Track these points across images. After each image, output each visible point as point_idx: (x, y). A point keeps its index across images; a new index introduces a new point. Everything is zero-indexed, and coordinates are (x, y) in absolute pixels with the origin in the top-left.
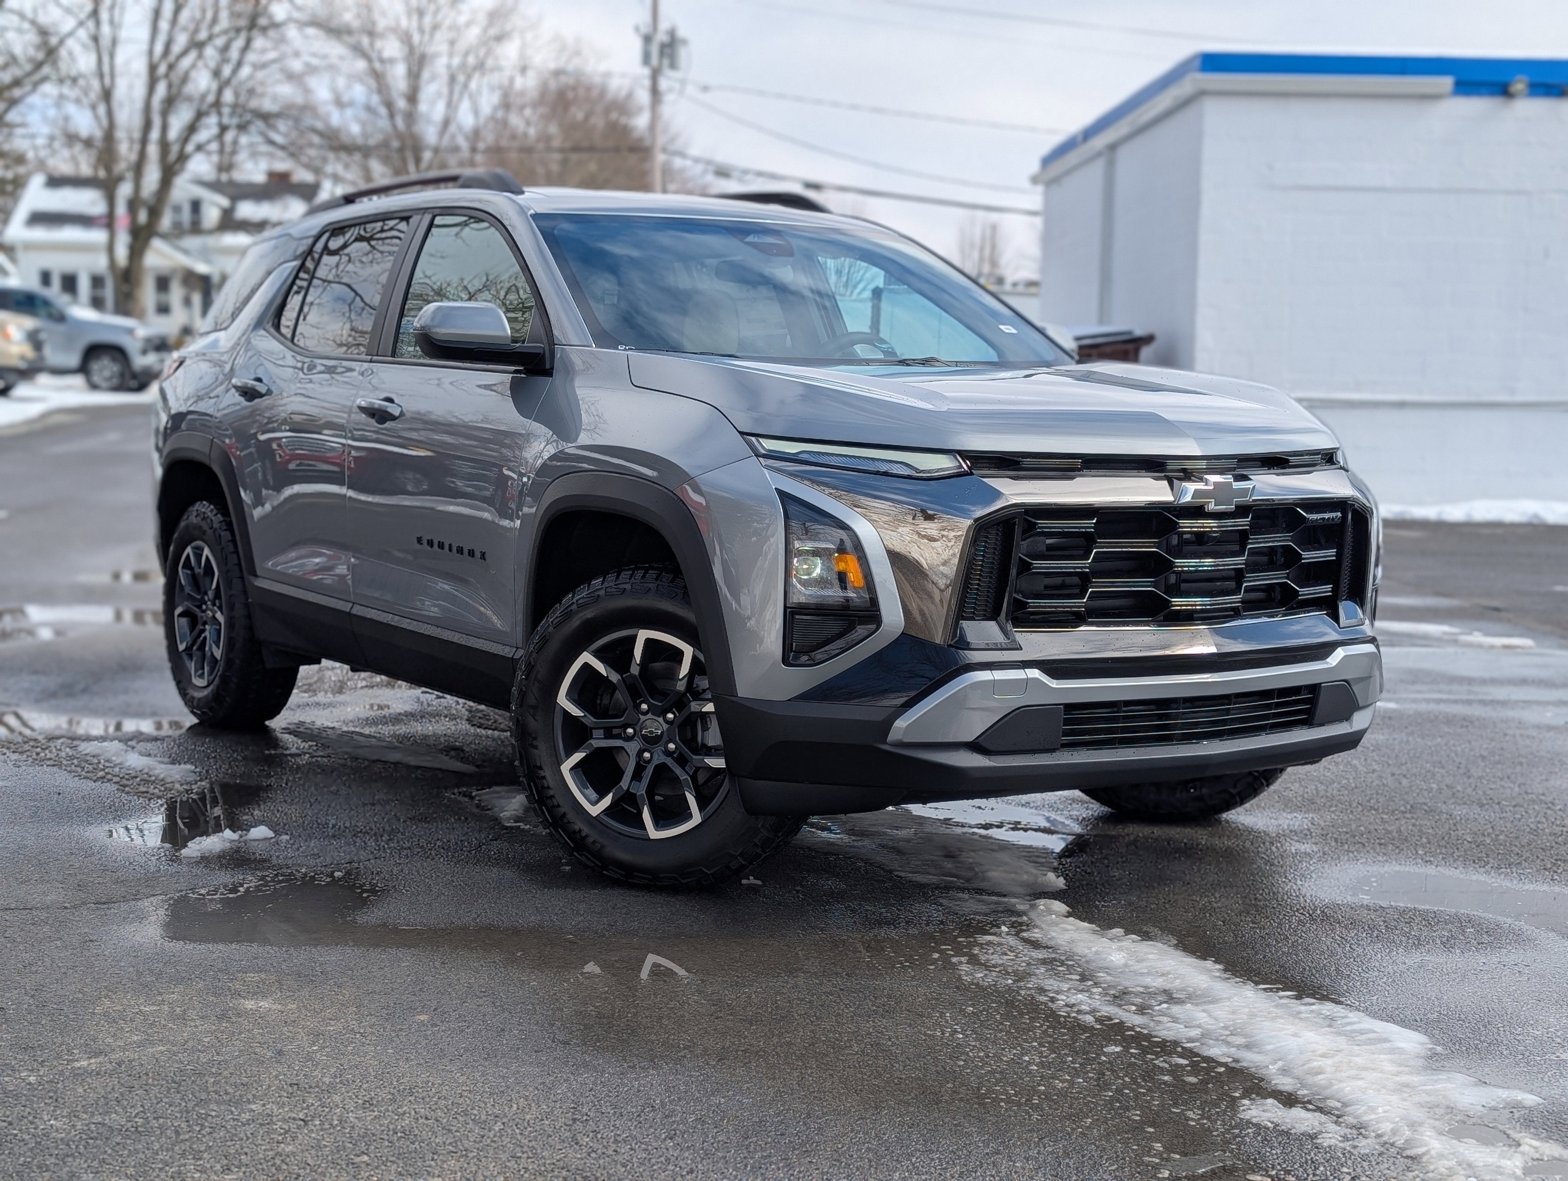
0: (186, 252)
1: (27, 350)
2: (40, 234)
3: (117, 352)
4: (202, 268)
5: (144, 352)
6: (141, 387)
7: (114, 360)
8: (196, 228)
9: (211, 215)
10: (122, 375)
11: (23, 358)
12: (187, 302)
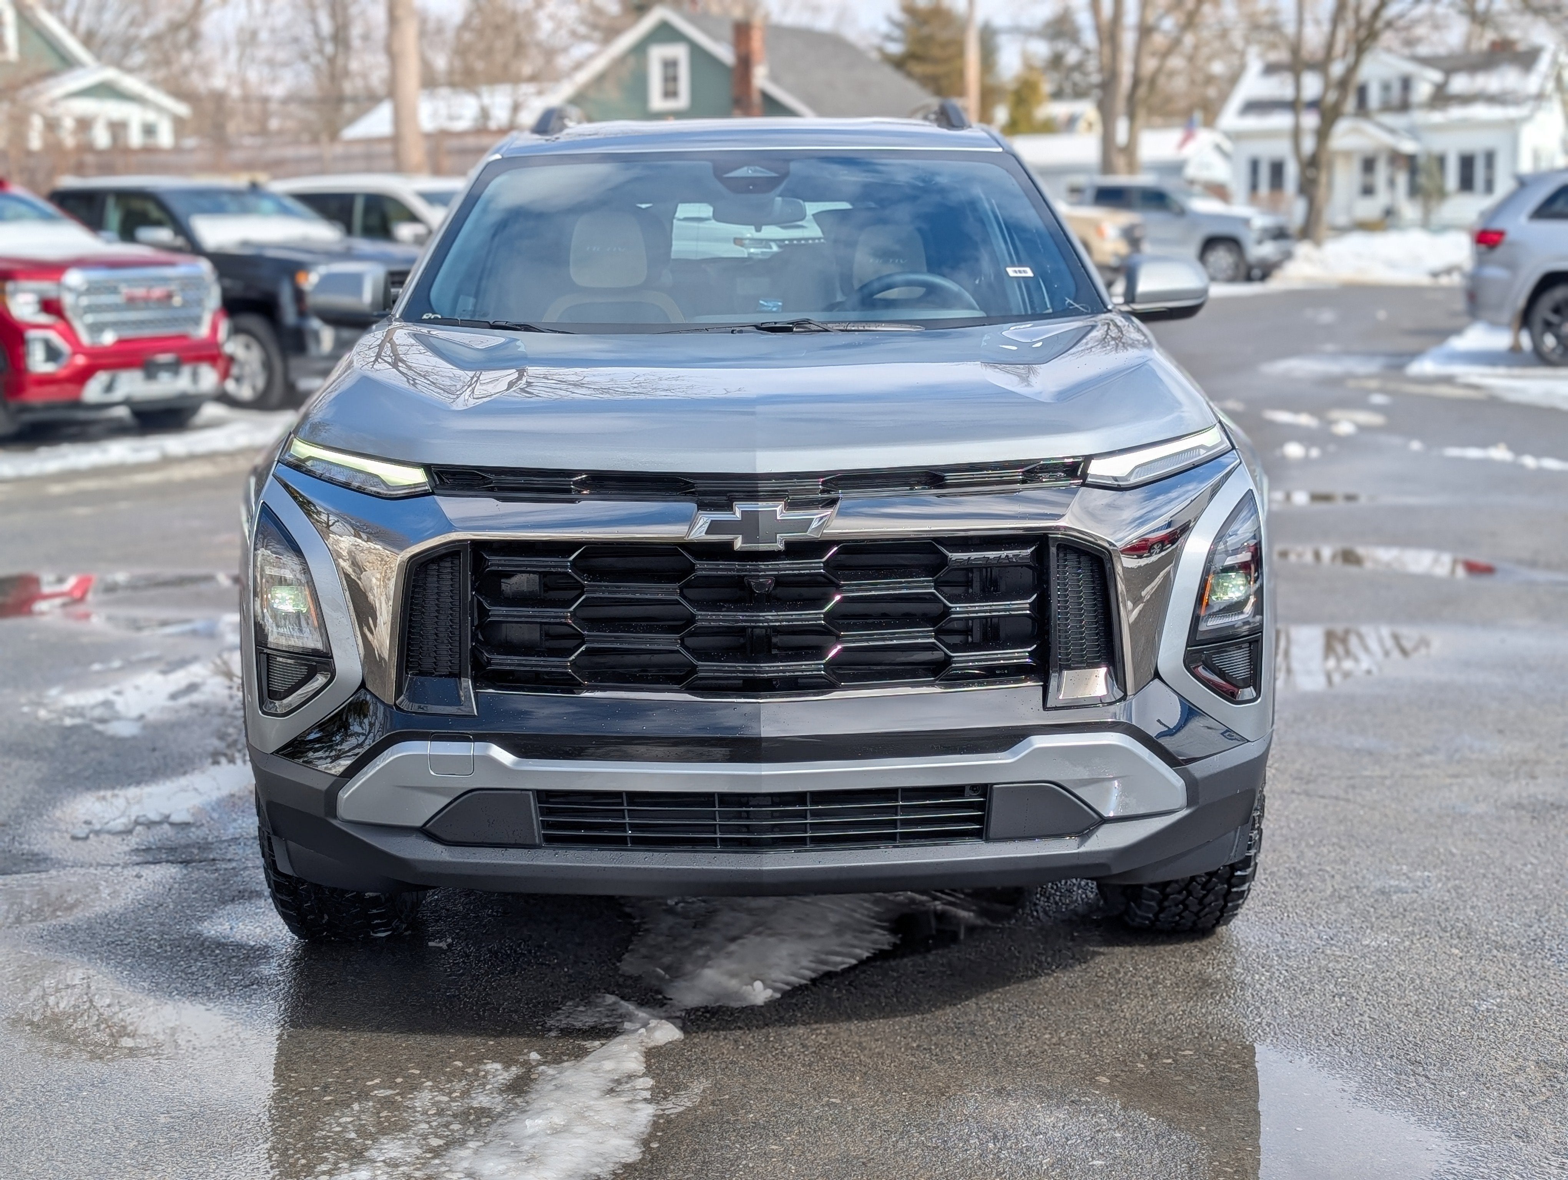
0: (1392, 131)
1: (1123, 248)
2: (1252, 122)
3: (1233, 243)
4: (1408, 146)
5: (1260, 242)
6: (1264, 276)
7: (1230, 250)
8: (1404, 106)
9: (1423, 90)
10: (1237, 266)
11: (1116, 255)
12: (1392, 183)
